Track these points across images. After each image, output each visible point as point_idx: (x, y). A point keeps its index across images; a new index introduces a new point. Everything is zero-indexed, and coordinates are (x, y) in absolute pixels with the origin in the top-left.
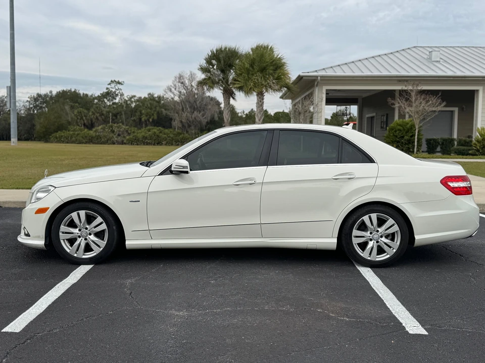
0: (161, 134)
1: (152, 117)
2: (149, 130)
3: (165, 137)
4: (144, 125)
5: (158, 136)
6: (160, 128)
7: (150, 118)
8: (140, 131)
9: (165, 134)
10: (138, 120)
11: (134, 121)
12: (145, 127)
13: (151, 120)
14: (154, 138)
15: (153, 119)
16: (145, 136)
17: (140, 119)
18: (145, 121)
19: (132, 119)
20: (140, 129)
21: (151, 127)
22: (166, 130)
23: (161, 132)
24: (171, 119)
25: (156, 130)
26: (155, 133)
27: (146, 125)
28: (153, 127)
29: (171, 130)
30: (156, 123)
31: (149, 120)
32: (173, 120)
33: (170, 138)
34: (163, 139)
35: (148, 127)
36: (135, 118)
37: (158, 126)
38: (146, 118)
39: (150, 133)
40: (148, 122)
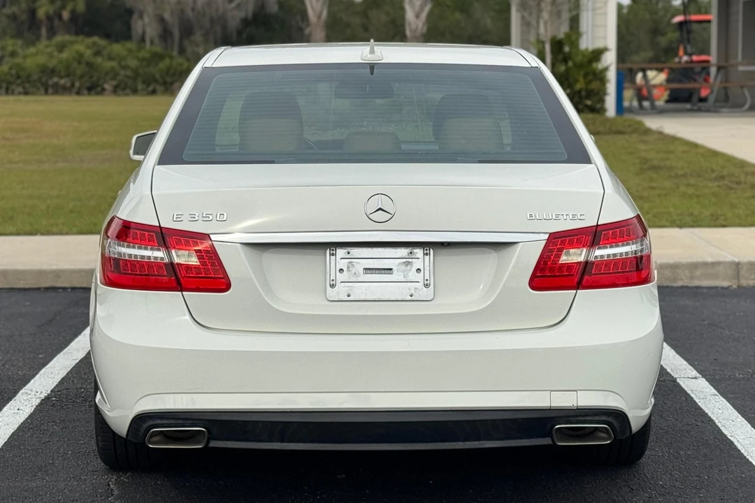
0: (99, 60)
1: (69, 7)
2: (61, 47)
3: (113, 69)
4: (44, 31)
5: (89, 64)
6: (96, 39)
7: (63, 7)
8: (32, 50)
9: (111, 58)
10: (24, 17)
11: (13, 18)
12: (50, 38)
13: (66, 15)
14: (79, 72)
15: (73, 12)
16: (51, 65)
17: (32, 13)
18: (49, 18)
19: (7, 11)
20: (33, 43)
21: (67, 38)
22: (117, 48)
23: (98, 53)
24: (130, 12)
25: (82, 46)
26: (81, 55)
27: (52, 32)
28: (73, 38)
29: (131, 45)
30: (85, 25)
31: (60, 17)
32: (135, 16)
33: (129, 73)
34: (107, 73)
35: (59, 39)
36: (15, 9)
37: (89, 35)
38: (51, 10)
39: (65, 55)
40: (56, 22)
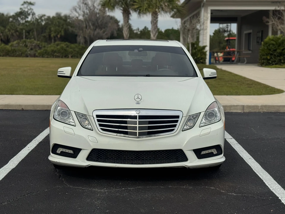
0: (68, 49)
1: (60, 34)
2: (57, 45)
4: (53, 41)
5: (65, 50)
6: (67, 43)
7: (58, 34)
8: (50, 46)
9: (71, 48)
10: (48, 36)
11: (44, 37)
13: (59, 36)
14: (62, 52)
15: (61, 36)
16: (54, 50)
17: (50, 35)
18: (54, 37)
19: (43, 35)
20: (50, 44)
21: (59, 42)
22: (73, 45)
23: (67, 47)
24: (76, 36)
25: (63, 45)
26: (63, 47)
27: (55, 41)
28: (61, 42)
29: (76, 45)
30: (64, 39)
32: (78, 37)
33: (76, 52)
34: (70, 52)
35: (57, 43)
36: (45, 34)
37: (65, 42)
38: (55, 35)
39: (59, 47)
40: (56, 38)
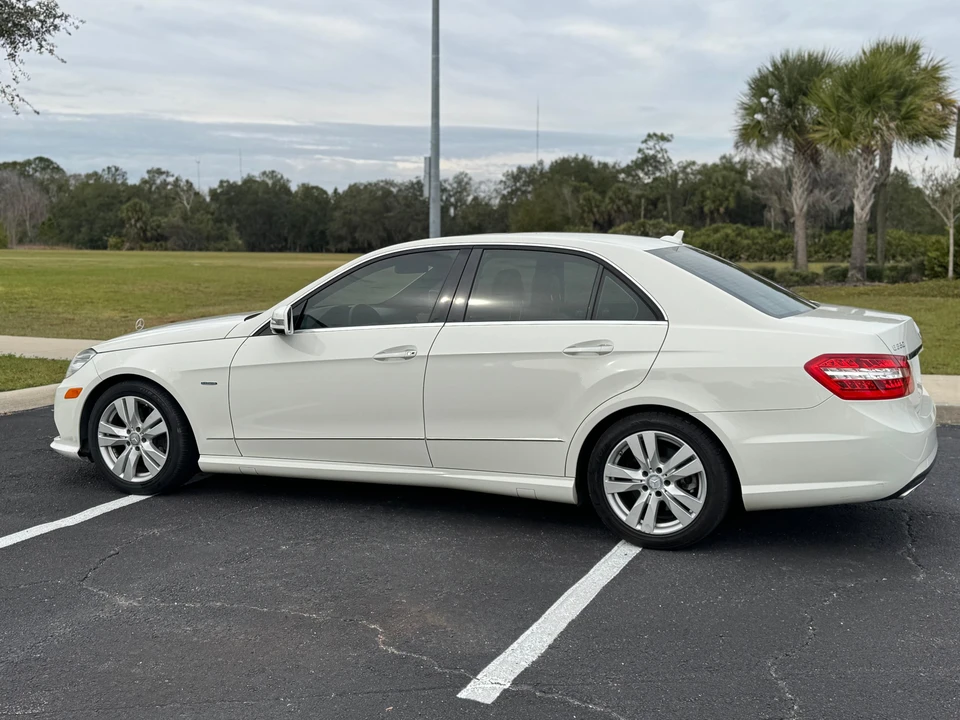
0: (739, 239)
1: (724, 205)
2: (716, 231)
3: (748, 245)
4: (708, 221)
5: (732, 242)
6: (739, 225)
7: (721, 205)
8: (698, 233)
9: (747, 238)
10: (696, 212)
11: (689, 212)
12: (710, 224)
13: (722, 210)
14: (725, 247)
15: (727, 209)
16: (707, 242)
17: (701, 208)
18: (712, 212)
19: (686, 208)
20: (698, 228)
21: (720, 224)
22: (753, 231)
23: (739, 235)
24: (765, 206)
25: (729, 230)
26: (727, 235)
27: (713, 221)
28: (724, 225)
29: (762, 229)
30: (733, 216)
31: (718, 210)
32: (767, 209)
33: (758, 247)
34: (743, 248)
35: (714, 226)
36: (690, 207)
37: (735, 222)
38: (713, 207)
39: (718, 235)
40: (716, 215)
